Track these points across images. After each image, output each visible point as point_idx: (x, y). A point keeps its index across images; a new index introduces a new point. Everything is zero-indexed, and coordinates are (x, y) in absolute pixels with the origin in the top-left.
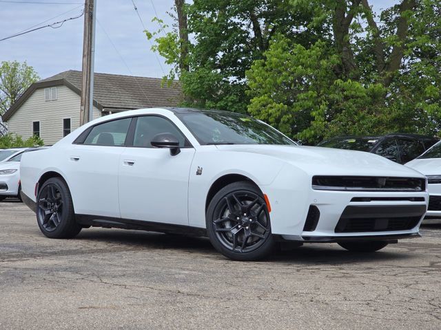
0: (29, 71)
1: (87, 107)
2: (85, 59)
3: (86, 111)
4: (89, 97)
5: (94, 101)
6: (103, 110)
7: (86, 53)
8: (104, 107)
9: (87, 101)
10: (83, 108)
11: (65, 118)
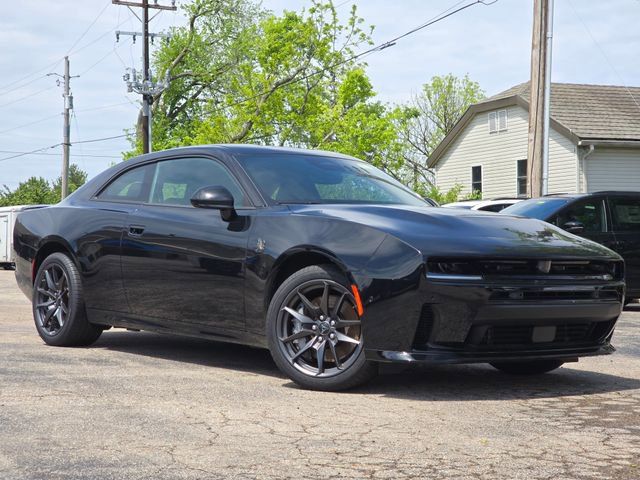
0: (471, 90)
1: (539, 134)
2: (536, 52)
3: (538, 141)
4: (543, 118)
5: (550, 119)
6: (580, 143)
7: (537, 42)
8: (581, 139)
9: (539, 124)
10: (532, 136)
11: (521, 158)
